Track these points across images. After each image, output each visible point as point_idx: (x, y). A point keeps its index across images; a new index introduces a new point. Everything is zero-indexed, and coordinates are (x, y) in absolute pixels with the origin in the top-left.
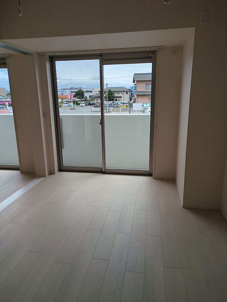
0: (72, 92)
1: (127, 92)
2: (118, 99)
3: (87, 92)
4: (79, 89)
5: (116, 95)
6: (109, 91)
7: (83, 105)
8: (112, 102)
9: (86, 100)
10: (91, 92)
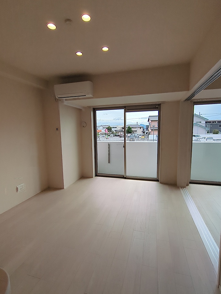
0: (104, 128)
1: (140, 128)
2: (134, 132)
3: (113, 128)
4: (108, 126)
5: (133, 130)
6: (129, 127)
7: (112, 136)
8: (131, 134)
9: (113, 133)
10: (116, 128)
